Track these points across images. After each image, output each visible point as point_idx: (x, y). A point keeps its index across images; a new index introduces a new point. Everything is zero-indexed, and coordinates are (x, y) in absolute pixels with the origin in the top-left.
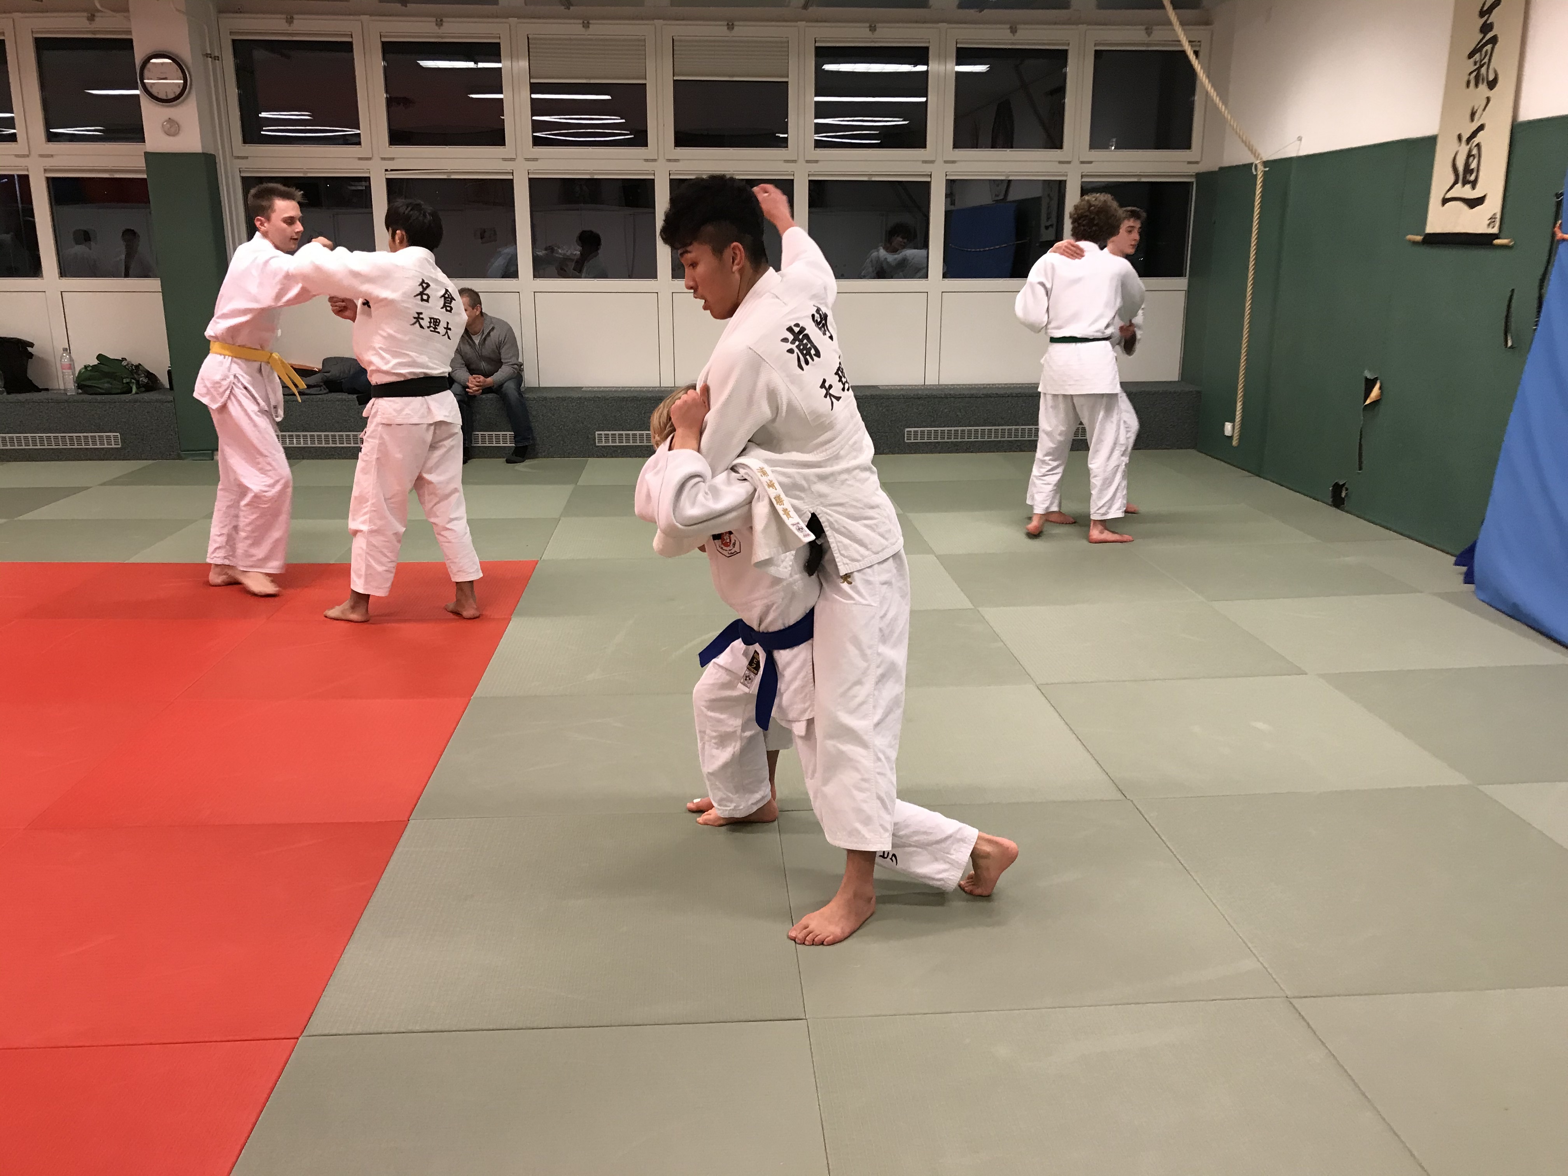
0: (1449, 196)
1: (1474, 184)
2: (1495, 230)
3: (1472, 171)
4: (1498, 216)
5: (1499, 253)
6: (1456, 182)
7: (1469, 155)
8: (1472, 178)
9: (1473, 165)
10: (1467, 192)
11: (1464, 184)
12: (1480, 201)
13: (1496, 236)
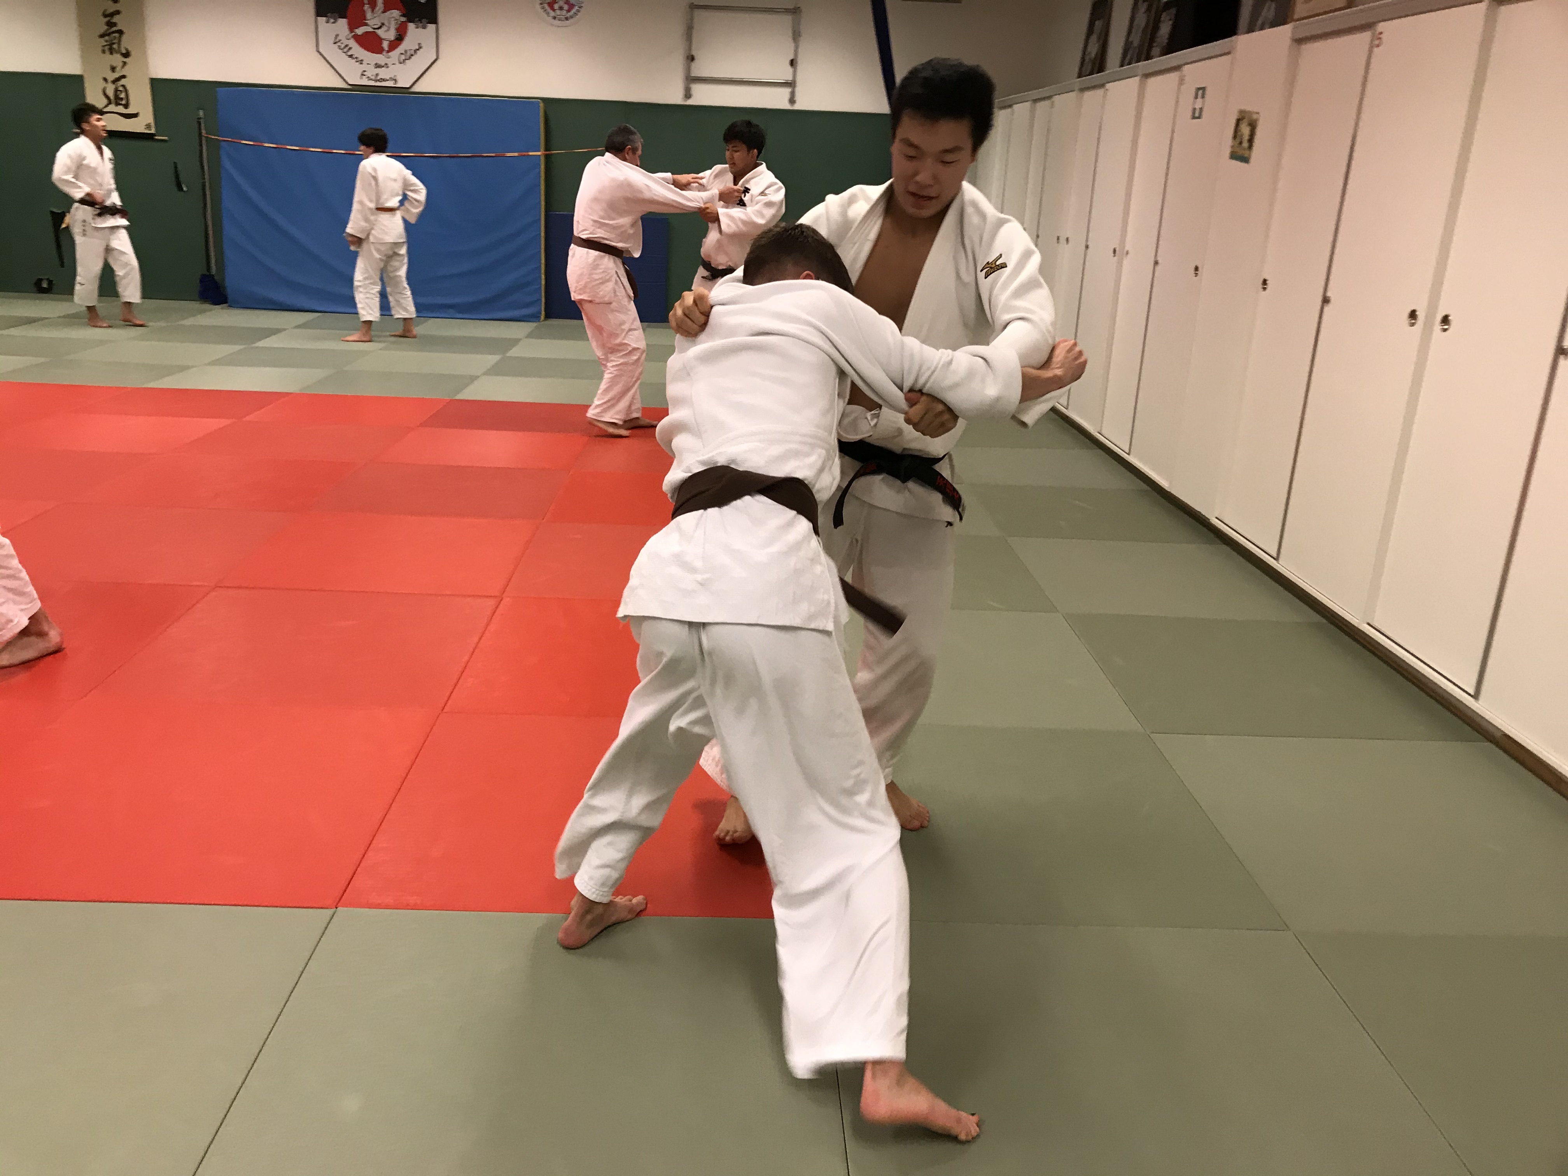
0: (105, 110)
1: (126, 106)
2: (153, 131)
3: (122, 99)
4: (153, 124)
5: (159, 144)
6: (110, 103)
7: (116, 90)
8: (124, 102)
9: (123, 95)
10: (121, 109)
11: (117, 104)
12: (135, 115)
13: (152, 135)
